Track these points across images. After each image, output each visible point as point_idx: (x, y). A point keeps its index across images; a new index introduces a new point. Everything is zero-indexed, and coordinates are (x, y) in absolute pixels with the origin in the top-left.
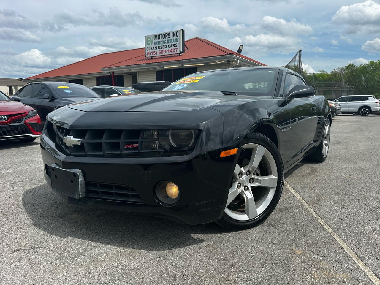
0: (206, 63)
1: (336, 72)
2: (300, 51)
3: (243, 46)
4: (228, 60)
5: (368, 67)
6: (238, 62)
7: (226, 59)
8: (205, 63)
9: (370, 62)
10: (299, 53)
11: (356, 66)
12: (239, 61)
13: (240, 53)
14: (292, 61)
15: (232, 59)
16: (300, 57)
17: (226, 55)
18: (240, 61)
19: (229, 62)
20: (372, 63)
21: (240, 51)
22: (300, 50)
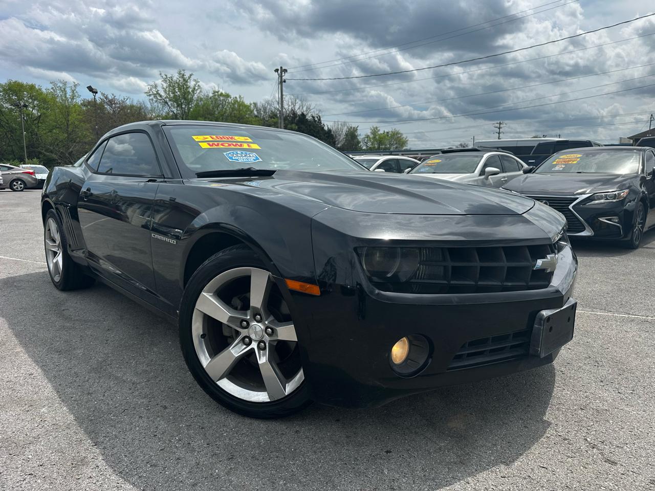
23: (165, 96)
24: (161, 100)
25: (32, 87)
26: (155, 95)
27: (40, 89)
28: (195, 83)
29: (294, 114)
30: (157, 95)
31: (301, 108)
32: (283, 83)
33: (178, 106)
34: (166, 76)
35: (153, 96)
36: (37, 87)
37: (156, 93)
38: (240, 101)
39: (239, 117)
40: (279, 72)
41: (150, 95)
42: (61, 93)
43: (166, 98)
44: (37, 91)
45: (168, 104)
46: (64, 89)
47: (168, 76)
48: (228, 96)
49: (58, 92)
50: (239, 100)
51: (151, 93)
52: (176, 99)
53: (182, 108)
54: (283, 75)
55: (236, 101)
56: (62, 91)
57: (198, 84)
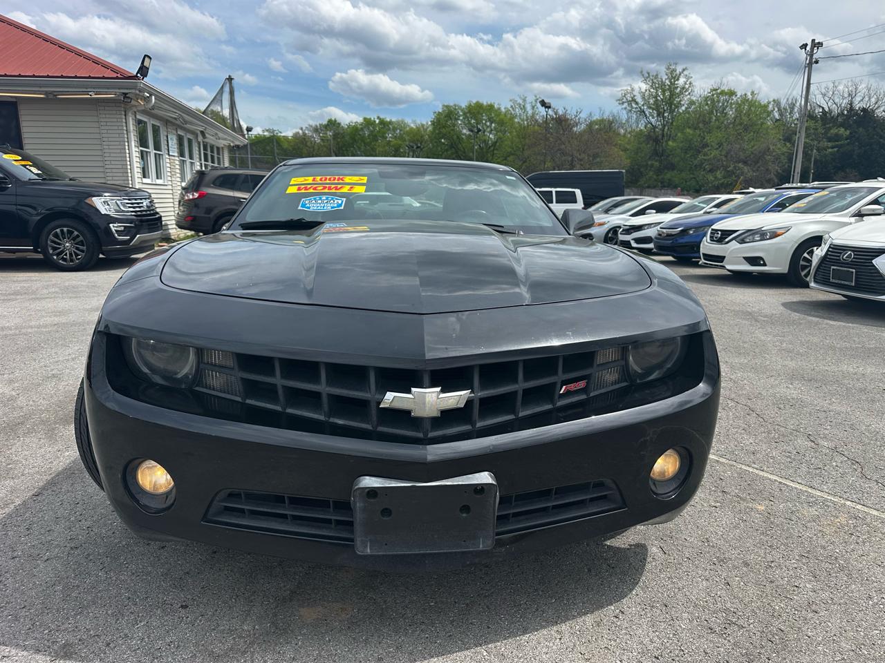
0: (55, 94)
1: (304, 134)
2: (230, 79)
3: (150, 58)
4: (125, 94)
5: (362, 129)
6: (152, 101)
7: (119, 89)
8: (46, 93)
9: (365, 119)
10: (228, 85)
11: (342, 124)
12: (153, 97)
13: (145, 75)
14: (215, 101)
15: (137, 92)
16: (232, 93)
17: (117, 78)
18: (155, 99)
19: (129, 98)
20: (368, 122)
21: (143, 71)
22: (229, 76)
23: (642, 103)
24: (636, 108)
25: (491, 107)
26: (629, 103)
27: (499, 109)
28: (685, 80)
29: (851, 109)
30: (632, 102)
31: (867, 99)
32: (814, 65)
33: (658, 115)
34: (648, 74)
35: (626, 104)
36: (496, 106)
37: (631, 99)
38: (752, 100)
39: (746, 125)
40: (808, 48)
41: (623, 103)
42: (520, 112)
43: (643, 105)
44: (496, 111)
45: (644, 113)
46: (524, 106)
47: (651, 74)
48: (732, 93)
49: (517, 110)
50: (750, 97)
51: (625, 100)
52: (657, 107)
53: (664, 117)
54: (815, 51)
55: (745, 99)
56: (521, 109)
57: (689, 80)
